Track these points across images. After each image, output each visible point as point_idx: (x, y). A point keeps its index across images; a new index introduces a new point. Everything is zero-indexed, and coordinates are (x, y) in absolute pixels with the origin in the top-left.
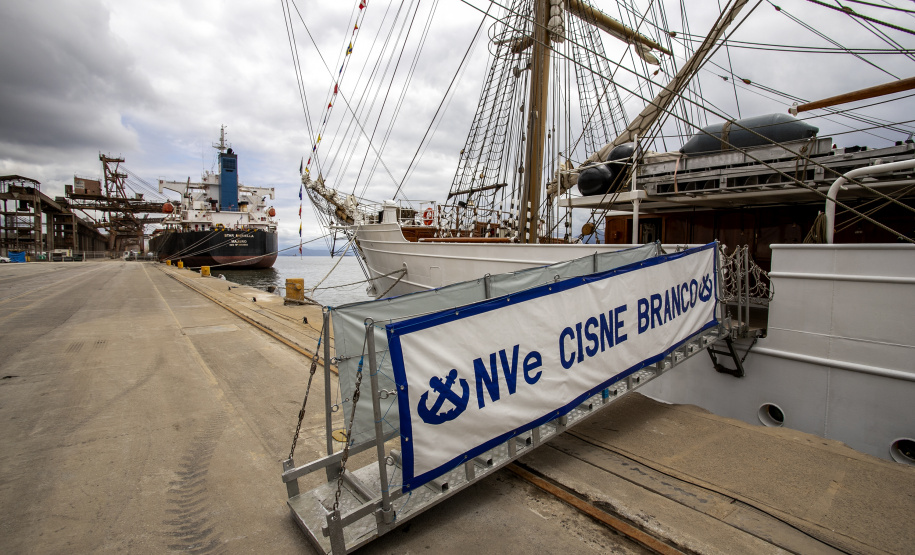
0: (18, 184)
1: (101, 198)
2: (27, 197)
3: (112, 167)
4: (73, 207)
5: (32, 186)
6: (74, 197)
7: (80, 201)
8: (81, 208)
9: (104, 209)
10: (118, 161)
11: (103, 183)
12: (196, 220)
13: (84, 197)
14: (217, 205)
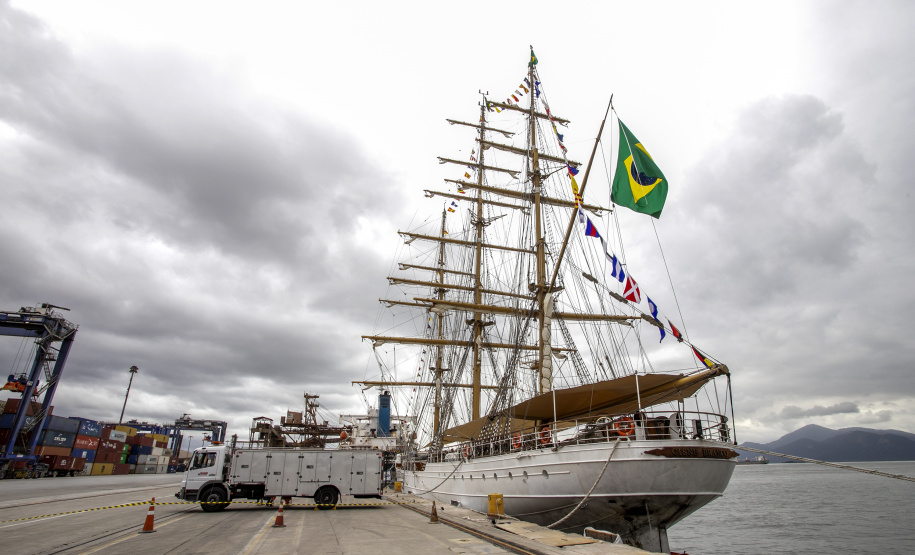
0: (263, 422)
1: (301, 425)
2: (265, 431)
3: (310, 401)
4: (284, 432)
5: (268, 422)
6: (285, 425)
7: (288, 428)
8: (288, 433)
9: (301, 433)
10: (315, 397)
11: (304, 414)
12: (361, 444)
13: (291, 425)
14: (376, 432)
